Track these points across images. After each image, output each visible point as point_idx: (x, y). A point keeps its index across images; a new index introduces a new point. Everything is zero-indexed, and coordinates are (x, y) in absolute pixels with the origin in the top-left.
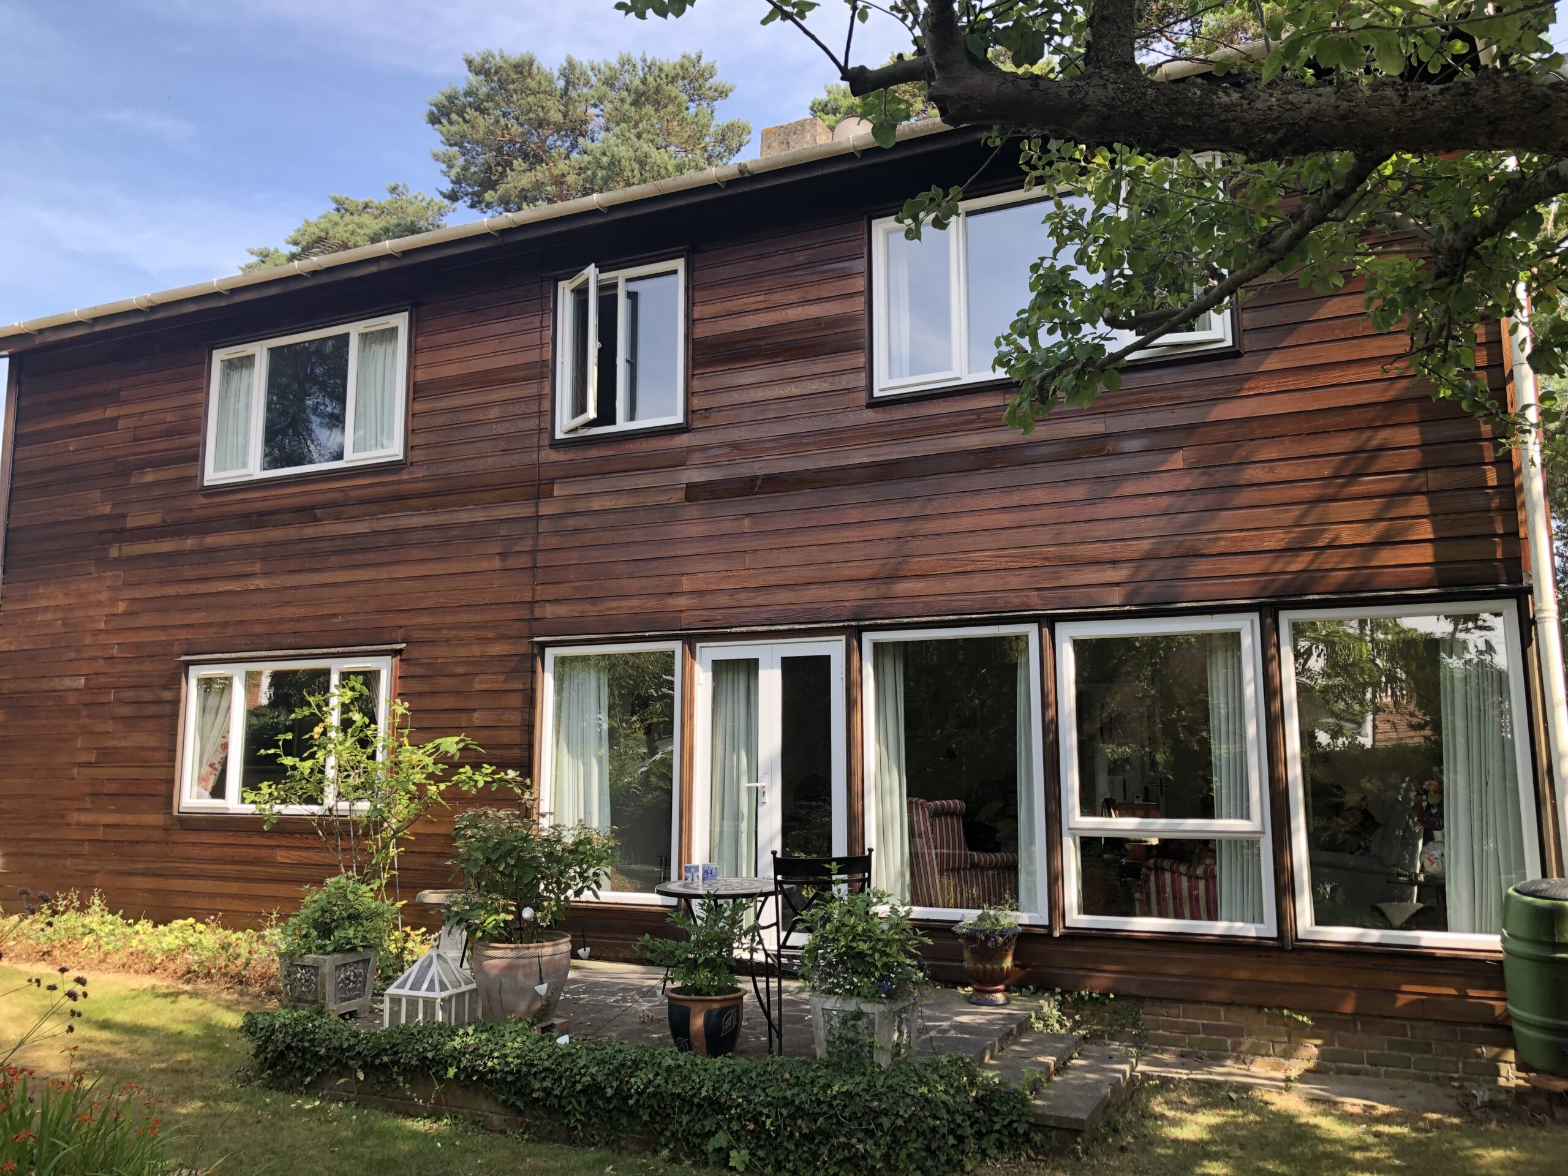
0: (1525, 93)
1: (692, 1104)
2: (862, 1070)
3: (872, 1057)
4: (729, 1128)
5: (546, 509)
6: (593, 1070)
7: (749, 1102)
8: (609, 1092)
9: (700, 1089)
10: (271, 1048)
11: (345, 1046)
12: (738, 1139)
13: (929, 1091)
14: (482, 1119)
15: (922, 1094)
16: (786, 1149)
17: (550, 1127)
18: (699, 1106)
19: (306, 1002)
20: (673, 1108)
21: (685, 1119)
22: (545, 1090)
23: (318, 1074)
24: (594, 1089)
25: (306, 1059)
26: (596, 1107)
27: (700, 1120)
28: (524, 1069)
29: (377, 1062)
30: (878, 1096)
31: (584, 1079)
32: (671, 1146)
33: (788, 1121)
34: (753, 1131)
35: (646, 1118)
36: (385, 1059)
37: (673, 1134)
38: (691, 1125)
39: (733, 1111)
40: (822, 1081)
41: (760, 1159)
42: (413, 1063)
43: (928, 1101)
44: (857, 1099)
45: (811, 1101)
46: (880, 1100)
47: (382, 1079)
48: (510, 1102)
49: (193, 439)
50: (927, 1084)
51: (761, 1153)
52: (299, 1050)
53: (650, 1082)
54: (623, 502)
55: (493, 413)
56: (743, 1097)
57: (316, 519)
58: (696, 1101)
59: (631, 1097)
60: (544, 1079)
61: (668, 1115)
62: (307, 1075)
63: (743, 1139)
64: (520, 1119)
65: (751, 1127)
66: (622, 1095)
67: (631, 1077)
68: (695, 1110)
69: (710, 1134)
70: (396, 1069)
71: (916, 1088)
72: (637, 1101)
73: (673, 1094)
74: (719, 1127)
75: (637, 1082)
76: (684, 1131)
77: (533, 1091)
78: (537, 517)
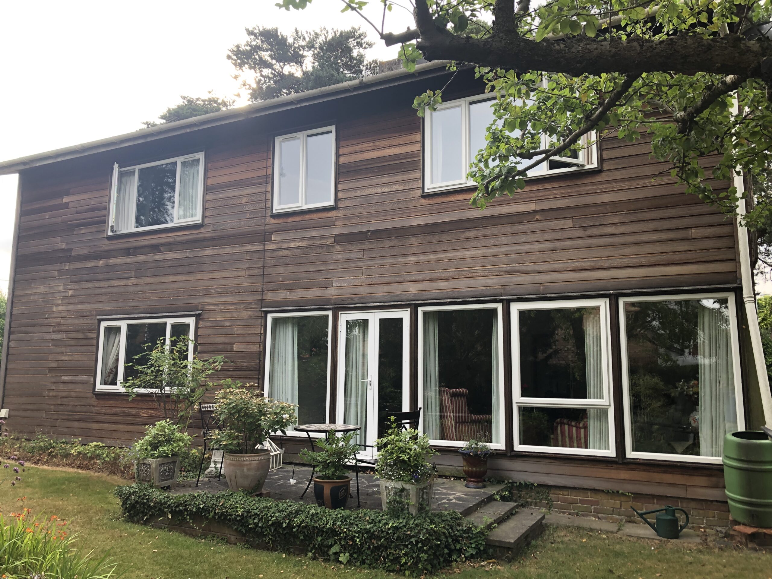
0: (699, 43)
1: (323, 532)
2: (403, 517)
3: (408, 510)
4: (340, 543)
5: (269, 247)
6: (277, 515)
7: (349, 531)
8: (284, 525)
9: (327, 524)
10: (129, 502)
11: (163, 501)
12: (345, 549)
13: (436, 527)
14: (226, 538)
15: (431, 528)
16: (367, 553)
17: (257, 542)
18: (326, 532)
19: (146, 481)
20: (314, 534)
21: (319, 538)
22: (255, 524)
23: (150, 515)
24: (277, 524)
25: (145, 508)
26: (278, 533)
27: (327, 539)
28: (246, 514)
29: (177, 509)
30: (411, 529)
31: (273, 519)
32: (313, 552)
33: (368, 540)
34: (352, 545)
35: (302, 538)
36: (181, 508)
37: (314, 546)
38: (323, 541)
39: (342, 535)
40: (384, 521)
41: (355, 559)
42: (194, 510)
43: (434, 531)
44: (401, 530)
45: (379, 531)
46: (411, 531)
47: (180, 518)
48: (239, 529)
49: (103, 212)
50: (435, 524)
51: (355, 556)
52: (142, 504)
53: (303, 520)
54: (304, 244)
55: (244, 200)
56: (347, 529)
57: (160, 251)
58: (325, 530)
59: (294, 528)
60: (254, 519)
61: (312, 537)
62: (145, 516)
63: (347, 549)
64: (243, 538)
65: (351, 543)
66: (290, 526)
67: (295, 518)
68: (324, 534)
69: (332, 546)
70: (186, 513)
71: (428, 525)
72: (297, 530)
73: (314, 527)
74: (336, 543)
75: (297, 521)
76: (319, 544)
77: (249, 524)
78: (264, 250)
